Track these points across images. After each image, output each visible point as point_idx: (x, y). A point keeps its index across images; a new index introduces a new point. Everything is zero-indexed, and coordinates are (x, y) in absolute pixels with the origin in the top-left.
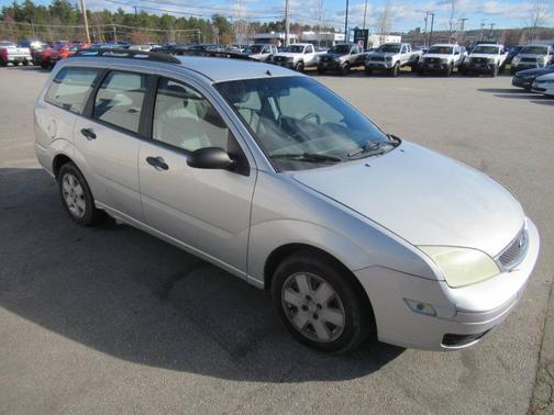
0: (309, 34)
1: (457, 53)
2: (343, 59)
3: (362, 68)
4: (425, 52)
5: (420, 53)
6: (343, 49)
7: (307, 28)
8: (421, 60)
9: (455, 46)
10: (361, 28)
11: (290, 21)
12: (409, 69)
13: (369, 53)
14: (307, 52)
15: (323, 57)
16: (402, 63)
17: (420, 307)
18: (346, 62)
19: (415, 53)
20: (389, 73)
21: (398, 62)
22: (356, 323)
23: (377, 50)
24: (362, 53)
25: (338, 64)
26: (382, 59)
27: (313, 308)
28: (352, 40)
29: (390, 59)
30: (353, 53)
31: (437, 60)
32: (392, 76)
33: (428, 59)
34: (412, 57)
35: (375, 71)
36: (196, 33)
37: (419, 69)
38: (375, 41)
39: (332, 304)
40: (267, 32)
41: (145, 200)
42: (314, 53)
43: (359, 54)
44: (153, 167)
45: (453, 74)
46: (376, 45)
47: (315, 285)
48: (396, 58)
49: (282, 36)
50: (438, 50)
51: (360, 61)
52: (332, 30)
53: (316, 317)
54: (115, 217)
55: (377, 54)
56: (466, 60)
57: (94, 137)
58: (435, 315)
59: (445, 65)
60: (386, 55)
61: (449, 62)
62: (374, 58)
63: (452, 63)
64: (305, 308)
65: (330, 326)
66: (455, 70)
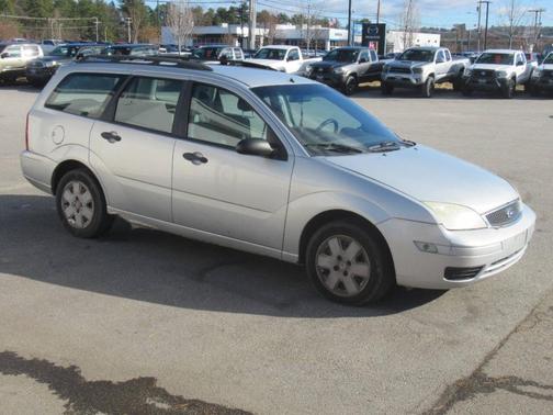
0: (287, 29)
1: (520, 63)
2: (347, 70)
3: (378, 84)
4: (472, 61)
5: (465, 62)
6: (346, 55)
7: (282, 19)
8: (466, 73)
9: (518, 54)
10: (374, 22)
11: (256, 8)
12: (449, 86)
13: (387, 62)
14: (290, 59)
15: (315, 67)
16: (438, 77)
17: (426, 246)
18: (353, 74)
19: (458, 62)
20: (419, 91)
21: (432, 75)
22: (379, 270)
23: (399, 57)
24: (377, 61)
25: (340, 76)
26: (407, 71)
27: (343, 267)
28: (359, 39)
29: (418, 71)
30: (363, 61)
31: (490, 73)
32: (424, 96)
33: (477, 73)
34: (453, 69)
35: (396, 89)
36: (91, 23)
37: (465, 86)
38: (397, 42)
39: (360, 259)
40: (214, 24)
41: (177, 195)
42: (301, 61)
43: (371, 62)
44: (190, 162)
45: (516, 95)
46: (399, 48)
47: (345, 245)
48: (428, 69)
49: (242, 31)
50: (492, 59)
51: (374, 72)
52: (325, 23)
53: (346, 274)
54: (131, 221)
55: (399, 63)
56: (535, 74)
57: (118, 139)
58: (436, 252)
59: (503, 81)
60: (413, 65)
61: (508, 77)
62: (394, 69)
63: (514, 78)
64: (336, 268)
65: (358, 279)
66: (521, 88)
